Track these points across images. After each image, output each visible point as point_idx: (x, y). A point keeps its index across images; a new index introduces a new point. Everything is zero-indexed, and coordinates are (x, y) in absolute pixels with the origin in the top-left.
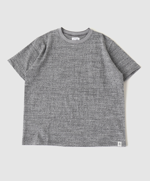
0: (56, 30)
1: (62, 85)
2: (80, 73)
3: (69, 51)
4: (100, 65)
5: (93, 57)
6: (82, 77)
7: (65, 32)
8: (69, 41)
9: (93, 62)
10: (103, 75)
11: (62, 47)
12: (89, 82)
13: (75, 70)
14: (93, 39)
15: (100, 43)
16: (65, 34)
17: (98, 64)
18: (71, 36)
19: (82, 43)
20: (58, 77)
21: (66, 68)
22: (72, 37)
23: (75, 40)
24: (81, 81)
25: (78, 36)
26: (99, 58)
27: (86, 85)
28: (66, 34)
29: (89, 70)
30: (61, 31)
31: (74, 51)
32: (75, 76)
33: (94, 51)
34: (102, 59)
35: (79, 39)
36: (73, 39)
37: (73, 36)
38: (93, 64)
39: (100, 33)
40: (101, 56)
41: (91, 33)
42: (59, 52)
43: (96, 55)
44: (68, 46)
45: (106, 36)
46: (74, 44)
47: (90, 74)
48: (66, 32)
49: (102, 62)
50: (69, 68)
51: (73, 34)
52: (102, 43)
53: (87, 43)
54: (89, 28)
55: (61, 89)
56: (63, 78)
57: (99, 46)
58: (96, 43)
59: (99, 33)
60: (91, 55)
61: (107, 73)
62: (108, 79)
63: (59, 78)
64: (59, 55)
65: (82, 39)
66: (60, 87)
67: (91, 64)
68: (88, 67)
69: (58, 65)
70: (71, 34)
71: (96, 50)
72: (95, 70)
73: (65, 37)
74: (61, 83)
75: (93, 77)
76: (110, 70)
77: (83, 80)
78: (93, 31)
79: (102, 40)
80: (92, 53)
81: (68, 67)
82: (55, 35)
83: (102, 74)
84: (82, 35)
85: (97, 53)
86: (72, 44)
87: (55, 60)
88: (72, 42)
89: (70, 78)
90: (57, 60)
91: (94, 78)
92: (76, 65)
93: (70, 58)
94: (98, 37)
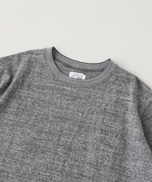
0: (42, 50)
1: (24, 167)
2: (70, 149)
3: (58, 98)
4: (118, 141)
5: (105, 121)
6: (71, 159)
7: (58, 57)
8: (62, 77)
9: (102, 131)
10: (120, 166)
11: (44, 87)
12: (84, 174)
13: (59, 140)
14: (114, 83)
15: (126, 95)
16: (57, 62)
17: (114, 138)
18: (68, 69)
19: (88, 88)
20: (19, 149)
21: (42, 132)
22: (71, 70)
23: (76, 77)
24: (67, 169)
25: (84, 71)
26: (117, 126)
27: (77, 178)
28: (60, 62)
29: (90, 148)
30: (50, 53)
31: (68, 100)
32: (57, 154)
33: (111, 109)
34: (123, 129)
35: (84, 77)
36: (72, 74)
37: (74, 68)
38: (102, 135)
39: (130, 74)
40: (124, 121)
41: (112, 69)
42: (36, 95)
43: (113, 119)
44: (57, 86)
45: (143, 83)
46: (71, 87)
47: (91, 156)
48: (60, 59)
49: (123, 136)
50: (49, 133)
51: (74, 66)
52: (131, 96)
53: (99, 89)
54: (109, 60)
55: (21, 176)
56: (30, 153)
57: (123, 100)
58: (119, 92)
59: (128, 74)
60: (101, 117)
61: (130, 162)
62: (128, 177)
63: (22, 151)
64: (34, 103)
65: (90, 78)
66: (18, 170)
67: (97, 134)
68: (90, 140)
69: (27, 123)
70: (71, 65)
71: (115, 106)
72: (103, 150)
73: (55, 67)
74: (22, 164)
75: (95, 164)
76: (136, 157)
77: (71, 166)
78: (117, 67)
79: (131, 88)
80: (105, 111)
81: (48, 131)
82: (37, 61)
83: (118, 162)
84: (92, 71)
85: (115, 113)
86: (67, 86)
87: (24, 110)
88: (68, 82)
89: (46, 156)
90: (27, 111)
91: (97, 166)
92: (66, 130)
93: (57, 112)
94: (126, 80)
